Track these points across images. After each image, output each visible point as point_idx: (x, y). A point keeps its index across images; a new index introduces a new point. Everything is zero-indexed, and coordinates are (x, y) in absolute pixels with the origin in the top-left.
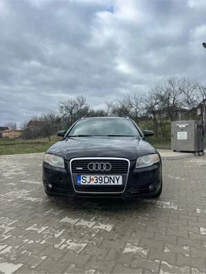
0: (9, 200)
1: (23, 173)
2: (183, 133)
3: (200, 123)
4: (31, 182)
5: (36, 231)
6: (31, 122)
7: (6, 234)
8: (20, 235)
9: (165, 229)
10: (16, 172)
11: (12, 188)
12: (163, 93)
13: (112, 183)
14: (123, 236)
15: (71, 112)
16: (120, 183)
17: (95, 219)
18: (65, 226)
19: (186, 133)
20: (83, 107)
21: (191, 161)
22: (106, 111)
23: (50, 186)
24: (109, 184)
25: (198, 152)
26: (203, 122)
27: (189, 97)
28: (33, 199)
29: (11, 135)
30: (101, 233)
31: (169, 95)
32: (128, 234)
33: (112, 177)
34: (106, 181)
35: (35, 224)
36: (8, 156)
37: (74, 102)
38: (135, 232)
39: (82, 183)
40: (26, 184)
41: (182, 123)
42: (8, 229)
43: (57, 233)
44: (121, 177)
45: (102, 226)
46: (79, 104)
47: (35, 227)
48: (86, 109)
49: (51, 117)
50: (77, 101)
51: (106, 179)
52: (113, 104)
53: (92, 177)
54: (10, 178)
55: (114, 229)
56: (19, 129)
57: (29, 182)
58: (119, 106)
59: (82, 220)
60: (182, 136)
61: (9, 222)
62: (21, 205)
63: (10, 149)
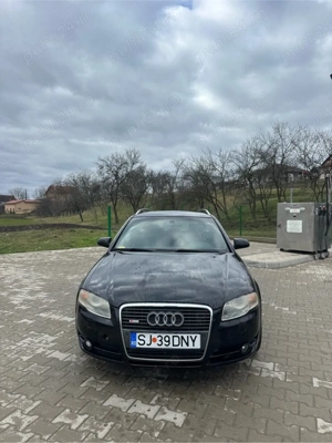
0: (25, 358)
1: (42, 295)
2: (295, 222)
3: (323, 207)
4: (57, 317)
5: (70, 425)
6: (51, 188)
7: (23, 432)
8: (46, 434)
9: (263, 421)
10: (32, 293)
11: (28, 329)
12: (265, 148)
13: (185, 346)
14: (201, 436)
15: (116, 175)
16: (198, 345)
17: (159, 401)
18: (113, 415)
19: (301, 222)
20: (136, 167)
21: (308, 272)
22: (173, 174)
23: (88, 344)
24: (180, 347)
25: (319, 253)
26: (327, 205)
27: (306, 155)
28: (61, 356)
29: (20, 209)
30: (168, 430)
31: (276, 152)
32: (209, 431)
33: (185, 336)
34: (176, 343)
35: (68, 411)
36: (15, 257)
37: (122, 159)
38: (220, 427)
39: (138, 346)
40: (49, 320)
41: (295, 207)
42: (27, 420)
43: (102, 430)
44: (199, 336)
45: (170, 416)
46: (129, 161)
47: (67, 416)
48: (141, 169)
49: (84, 180)
50: (126, 157)
51: (176, 339)
52: (185, 163)
53: (154, 336)
54: (23, 307)
55: (187, 422)
56: (32, 199)
57: (54, 317)
58: (194, 168)
59: (139, 403)
60: (294, 226)
61: (27, 405)
62: (44, 369)
63: (20, 241)
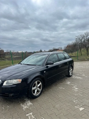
20: (88, 37)
37: (83, 35)
